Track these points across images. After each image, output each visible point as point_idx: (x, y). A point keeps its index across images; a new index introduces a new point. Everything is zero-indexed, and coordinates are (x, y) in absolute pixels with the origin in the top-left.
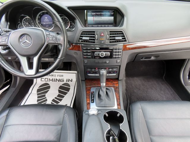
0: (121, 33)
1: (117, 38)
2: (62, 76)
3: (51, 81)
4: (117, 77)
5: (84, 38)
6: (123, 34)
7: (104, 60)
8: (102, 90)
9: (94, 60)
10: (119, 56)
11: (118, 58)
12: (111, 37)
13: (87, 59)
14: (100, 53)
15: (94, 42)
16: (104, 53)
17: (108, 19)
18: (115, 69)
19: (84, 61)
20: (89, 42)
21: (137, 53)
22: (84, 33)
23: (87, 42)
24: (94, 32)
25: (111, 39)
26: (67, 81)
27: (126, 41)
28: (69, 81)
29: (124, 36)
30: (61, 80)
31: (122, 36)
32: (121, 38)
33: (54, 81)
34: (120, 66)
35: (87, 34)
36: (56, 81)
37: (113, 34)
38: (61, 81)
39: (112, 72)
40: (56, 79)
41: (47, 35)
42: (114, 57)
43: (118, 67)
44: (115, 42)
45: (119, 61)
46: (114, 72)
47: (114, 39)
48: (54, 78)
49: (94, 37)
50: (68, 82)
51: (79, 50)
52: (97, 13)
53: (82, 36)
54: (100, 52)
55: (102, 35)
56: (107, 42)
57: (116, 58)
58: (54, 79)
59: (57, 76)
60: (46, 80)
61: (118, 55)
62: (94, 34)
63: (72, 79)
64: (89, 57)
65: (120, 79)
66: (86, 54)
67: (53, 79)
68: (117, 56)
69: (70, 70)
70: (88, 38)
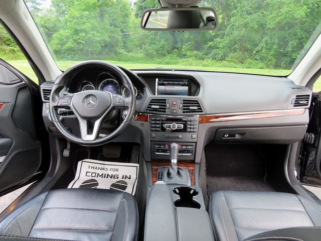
0: (196, 103)
1: (191, 108)
2: (117, 170)
3: (100, 176)
4: (193, 159)
5: (153, 107)
6: (198, 103)
7: (177, 134)
8: (173, 168)
9: (164, 133)
10: (195, 130)
11: (193, 132)
12: (184, 106)
13: (155, 132)
14: (172, 125)
15: (165, 112)
16: (177, 125)
17: (182, 89)
18: (190, 147)
19: (151, 134)
20: (159, 111)
21: (217, 127)
22: (154, 101)
23: (156, 111)
24: (165, 100)
25: (184, 109)
26: (123, 178)
27: (202, 112)
28: (125, 178)
29: (200, 106)
30: (114, 176)
31: (197, 106)
32: (196, 108)
33: (105, 177)
34: (196, 143)
35: (156, 102)
36: (107, 177)
37: (187, 103)
38: (114, 178)
39: (186, 152)
40: (108, 175)
41: (113, 97)
42: (189, 130)
43: (194, 144)
44: (190, 112)
45: (194, 136)
46: (188, 151)
47: (189, 109)
48: (104, 172)
49: (165, 106)
50: (124, 180)
51: (146, 121)
52: (169, 82)
53: (151, 105)
54: (171, 123)
55: (174, 103)
56: (180, 112)
57: (190, 132)
58: (105, 174)
59: (109, 170)
60: (94, 175)
61: (193, 128)
62: (165, 103)
63: (130, 176)
64: (158, 129)
65: (196, 162)
66: (155, 125)
67: (103, 174)
68: (192, 130)
69: (129, 162)
70: (158, 107)
